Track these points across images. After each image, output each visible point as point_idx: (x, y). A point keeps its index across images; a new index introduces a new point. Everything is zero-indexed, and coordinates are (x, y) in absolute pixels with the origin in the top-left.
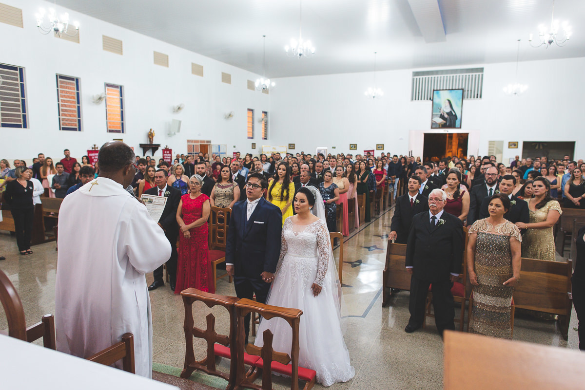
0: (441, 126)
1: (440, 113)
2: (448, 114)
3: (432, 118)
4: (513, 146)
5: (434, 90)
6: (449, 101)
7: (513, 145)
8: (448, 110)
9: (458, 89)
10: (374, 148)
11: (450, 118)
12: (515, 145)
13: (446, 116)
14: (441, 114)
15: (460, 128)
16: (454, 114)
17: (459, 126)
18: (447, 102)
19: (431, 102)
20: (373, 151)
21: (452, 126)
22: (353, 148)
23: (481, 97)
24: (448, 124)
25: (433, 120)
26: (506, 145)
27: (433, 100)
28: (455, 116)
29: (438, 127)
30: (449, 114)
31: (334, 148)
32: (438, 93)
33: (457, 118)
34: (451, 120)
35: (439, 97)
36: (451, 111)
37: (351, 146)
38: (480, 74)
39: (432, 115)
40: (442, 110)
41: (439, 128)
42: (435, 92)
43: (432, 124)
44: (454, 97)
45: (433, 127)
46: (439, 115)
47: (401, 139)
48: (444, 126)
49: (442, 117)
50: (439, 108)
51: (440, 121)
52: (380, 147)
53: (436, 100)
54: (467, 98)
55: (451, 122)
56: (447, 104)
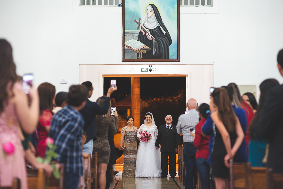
0: (140, 56)
1: (138, 31)
2: (152, 31)
3: (123, 41)
6: (152, 5)
8: (153, 24)
11: (157, 40)
13: (150, 37)
14: (141, 32)
15: (178, 60)
16: (164, 32)
17: (175, 58)
18: (150, 8)
19: (121, 8)
21: (163, 56)
24: (154, 52)
25: (126, 43)
27: (123, 5)
28: (168, 36)
29: (136, 58)
30: (156, 32)
33: (170, 42)
34: (159, 44)
36: (159, 27)
39: (124, 33)
40: (142, 24)
41: (138, 60)
43: (124, 51)
45: (126, 58)
46: (138, 35)
48: (147, 56)
49: (142, 38)
50: (135, 21)
51: (138, 45)
53: (130, 5)
54: (186, 4)
55: (159, 48)
56: (151, 13)
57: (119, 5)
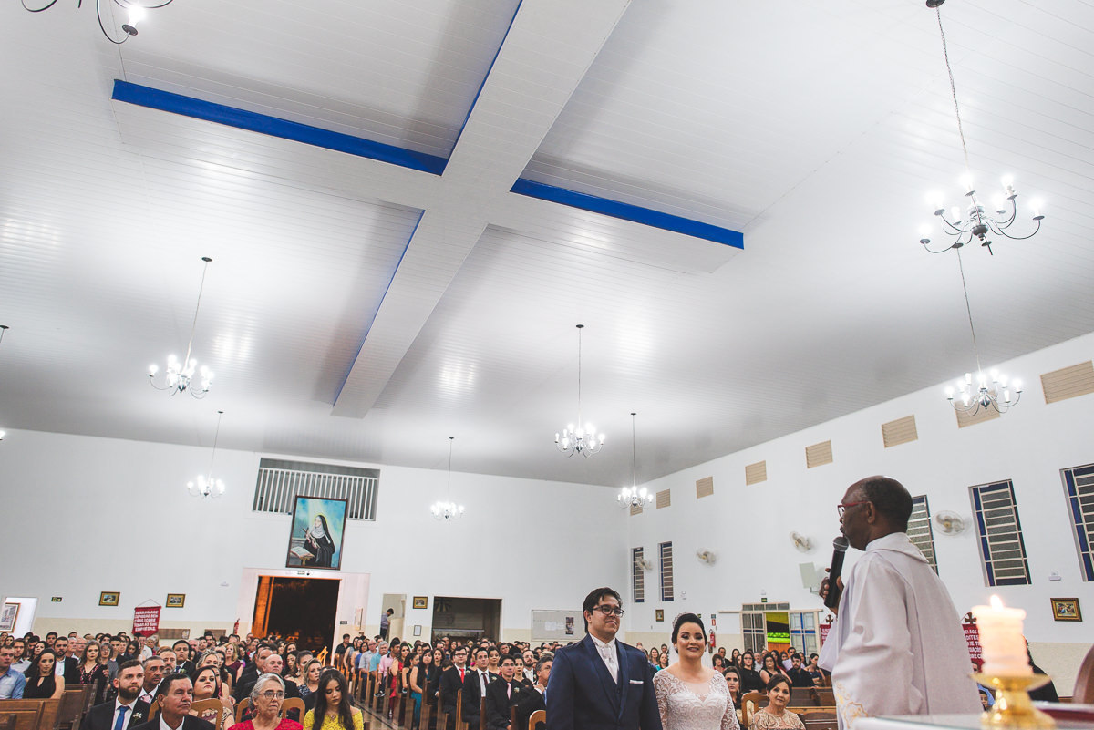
0: (304, 563)
2: (318, 540)
3: (290, 548)
4: (420, 605)
5: (297, 497)
6: (321, 516)
7: (420, 602)
8: (320, 534)
9: (337, 500)
10: (162, 603)
11: (322, 549)
12: (423, 603)
13: (315, 545)
14: (307, 541)
15: (339, 568)
16: (329, 542)
17: (336, 566)
18: (319, 519)
19: (291, 517)
20: (158, 608)
21: (325, 563)
22: (108, 601)
23: (372, 517)
24: (317, 560)
25: (291, 550)
26: (409, 603)
27: (294, 514)
28: (332, 546)
29: (299, 564)
30: (321, 541)
31: (58, 600)
32: (303, 502)
33: (334, 551)
34: (323, 553)
35: (305, 509)
36: (325, 536)
37: (105, 596)
38: (373, 479)
39: (291, 540)
40: (309, 533)
41: (302, 567)
42: (299, 499)
43: (289, 557)
44: (332, 513)
45: (290, 564)
47: (225, 585)
48: (310, 564)
49: (308, 546)
51: (302, 552)
52: (176, 600)
53: (300, 515)
54: (351, 516)
55: (322, 557)
56: (319, 523)
57: (290, 514)
